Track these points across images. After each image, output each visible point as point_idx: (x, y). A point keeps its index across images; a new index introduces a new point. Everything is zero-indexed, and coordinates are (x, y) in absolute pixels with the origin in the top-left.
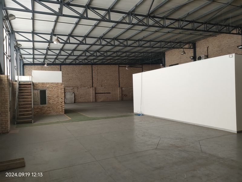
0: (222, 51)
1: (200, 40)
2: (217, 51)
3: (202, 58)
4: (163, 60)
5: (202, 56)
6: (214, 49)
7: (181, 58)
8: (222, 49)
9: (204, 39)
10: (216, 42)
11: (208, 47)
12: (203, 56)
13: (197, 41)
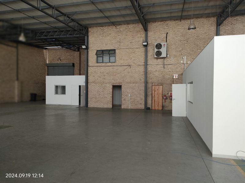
0: (187, 41)
1: (155, 22)
2: (180, 41)
3: (163, 46)
4: (86, 41)
5: (162, 44)
6: (176, 37)
7: (120, 42)
8: (188, 39)
9: (161, 21)
10: (180, 29)
11: (167, 33)
12: (164, 43)
13: (150, 22)
